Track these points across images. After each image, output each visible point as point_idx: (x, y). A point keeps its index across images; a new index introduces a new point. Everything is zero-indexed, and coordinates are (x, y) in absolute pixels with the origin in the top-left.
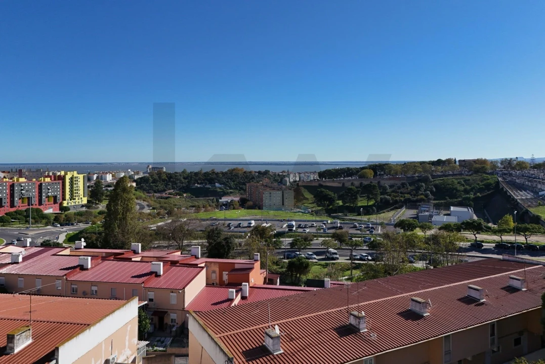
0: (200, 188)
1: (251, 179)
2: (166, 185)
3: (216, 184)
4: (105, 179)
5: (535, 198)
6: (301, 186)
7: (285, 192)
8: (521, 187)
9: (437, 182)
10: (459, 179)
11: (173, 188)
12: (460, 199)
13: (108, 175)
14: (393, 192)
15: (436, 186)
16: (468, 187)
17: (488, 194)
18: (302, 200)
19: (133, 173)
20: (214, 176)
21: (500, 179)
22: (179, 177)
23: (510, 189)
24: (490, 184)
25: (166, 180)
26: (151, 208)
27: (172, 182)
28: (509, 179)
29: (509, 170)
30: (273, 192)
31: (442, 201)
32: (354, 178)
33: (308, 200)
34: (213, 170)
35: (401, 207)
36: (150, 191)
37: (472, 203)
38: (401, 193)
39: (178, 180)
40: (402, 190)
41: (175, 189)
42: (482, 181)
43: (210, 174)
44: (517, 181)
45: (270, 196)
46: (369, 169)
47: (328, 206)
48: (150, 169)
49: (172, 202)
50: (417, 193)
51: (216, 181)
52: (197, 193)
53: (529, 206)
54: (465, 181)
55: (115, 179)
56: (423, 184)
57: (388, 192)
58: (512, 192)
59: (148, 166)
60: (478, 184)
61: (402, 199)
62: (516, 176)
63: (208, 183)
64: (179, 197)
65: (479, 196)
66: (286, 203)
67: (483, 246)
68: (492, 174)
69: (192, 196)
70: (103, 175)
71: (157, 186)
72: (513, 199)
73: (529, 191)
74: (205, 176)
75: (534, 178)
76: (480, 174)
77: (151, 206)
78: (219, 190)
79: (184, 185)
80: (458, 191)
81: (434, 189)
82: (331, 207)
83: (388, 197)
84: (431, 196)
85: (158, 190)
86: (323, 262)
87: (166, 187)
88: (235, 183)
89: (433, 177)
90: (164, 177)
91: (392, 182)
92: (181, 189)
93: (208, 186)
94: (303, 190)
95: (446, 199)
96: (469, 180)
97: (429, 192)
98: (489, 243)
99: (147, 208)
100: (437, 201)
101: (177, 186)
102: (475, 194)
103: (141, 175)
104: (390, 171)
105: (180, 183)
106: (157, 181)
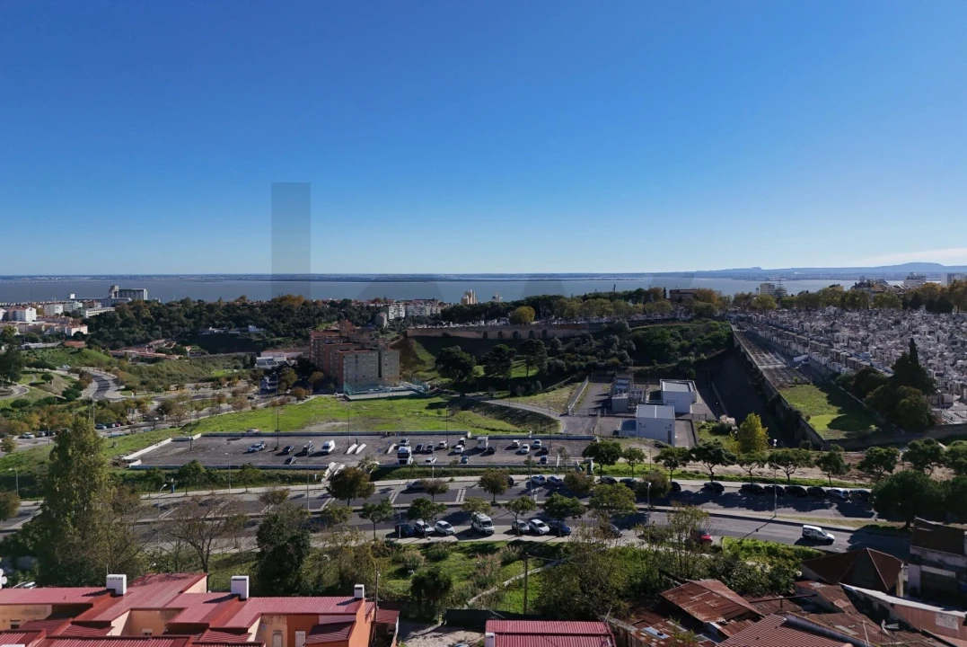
0: (219, 334)
1: (317, 316)
2: (151, 330)
3: (250, 327)
4: (23, 319)
5: (788, 368)
6: (412, 337)
7: (383, 353)
8: (766, 346)
9: (638, 333)
10: (671, 328)
11: (165, 336)
12: (674, 364)
13: (27, 311)
14: (568, 351)
15: (637, 340)
16: (686, 343)
17: (718, 355)
18: (414, 364)
19: (81, 305)
20: (246, 312)
21: (734, 328)
22: (177, 314)
23: (750, 348)
24: (720, 338)
25: (151, 320)
26: (123, 387)
27: (161, 324)
28: (748, 328)
29: (747, 310)
30: (362, 354)
31: (647, 368)
32: (502, 323)
33: (425, 365)
34: (243, 298)
35: (581, 380)
36: (118, 342)
37: (693, 371)
38: (582, 353)
39: (174, 320)
40: (583, 347)
41: (169, 337)
42: (707, 332)
43: (238, 308)
44: (760, 333)
45: (357, 362)
46: (528, 305)
47: (461, 377)
48: (115, 293)
49: (165, 369)
50: (607, 352)
51: (249, 321)
52: (213, 346)
53: (782, 386)
54: (682, 331)
55: (43, 319)
56: (616, 337)
57: (560, 352)
58: (754, 353)
59: (112, 287)
60: (702, 337)
61: (583, 364)
62: (758, 324)
63: (234, 325)
64: (177, 357)
65: (703, 359)
66: (385, 374)
67: (722, 488)
68: (721, 319)
69: (202, 350)
70: (18, 311)
71: (133, 333)
72: (757, 369)
73: (779, 353)
74: (228, 311)
75: (786, 329)
76: (704, 319)
77: (122, 384)
78: (255, 338)
79: (187, 329)
80: (671, 349)
81: (634, 347)
82: (465, 379)
83: (560, 362)
84: (629, 359)
85: (134, 339)
86: (467, 542)
87: (150, 334)
88: (287, 324)
89: (633, 323)
90: (147, 314)
91: (566, 332)
92: (181, 336)
93: (233, 331)
94: (415, 345)
95: (652, 364)
96: (688, 330)
97: (625, 352)
98: (731, 480)
99: (113, 387)
100: (640, 368)
101: (172, 332)
102: (697, 355)
103: (98, 310)
104: (562, 311)
105: (179, 325)
106: (132, 322)
